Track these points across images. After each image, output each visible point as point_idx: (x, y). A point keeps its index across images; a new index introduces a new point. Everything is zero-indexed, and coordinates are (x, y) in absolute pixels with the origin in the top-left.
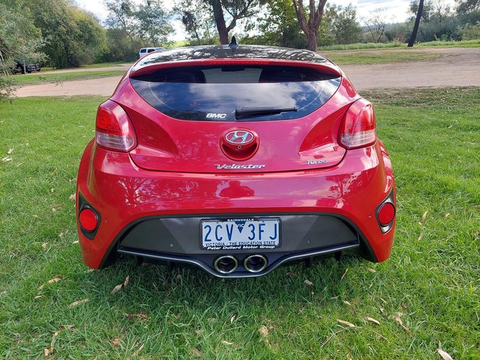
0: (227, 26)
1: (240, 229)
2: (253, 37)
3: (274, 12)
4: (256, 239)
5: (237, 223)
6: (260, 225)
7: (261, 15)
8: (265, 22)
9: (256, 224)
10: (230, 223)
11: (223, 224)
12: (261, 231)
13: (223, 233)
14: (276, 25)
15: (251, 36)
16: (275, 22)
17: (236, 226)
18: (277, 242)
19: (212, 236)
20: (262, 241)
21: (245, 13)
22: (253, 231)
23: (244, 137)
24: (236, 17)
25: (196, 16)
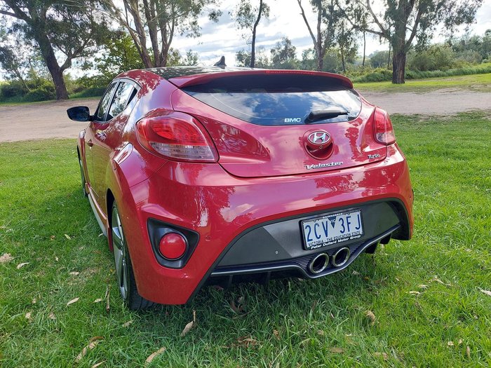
0: (60, 65)
1: (333, 224)
2: (92, 78)
3: (113, 53)
4: (346, 232)
5: (330, 219)
6: (347, 218)
7: (98, 55)
8: (104, 63)
9: (344, 217)
10: (325, 220)
11: (319, 222)
12: (348, 223)
13: (320, 231)
14: (117, 66)
15: (90, 76)
16: (115, 64)
17: (329, 222)
18: (361, 231)
19: (312, 236)
20: (351, 232)
21: (80, 52)
22: (342, 225)
23: (324, 136)
24: (70, 56)
25: (15, 52)
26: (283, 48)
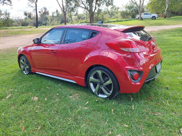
26: (44, 11)
